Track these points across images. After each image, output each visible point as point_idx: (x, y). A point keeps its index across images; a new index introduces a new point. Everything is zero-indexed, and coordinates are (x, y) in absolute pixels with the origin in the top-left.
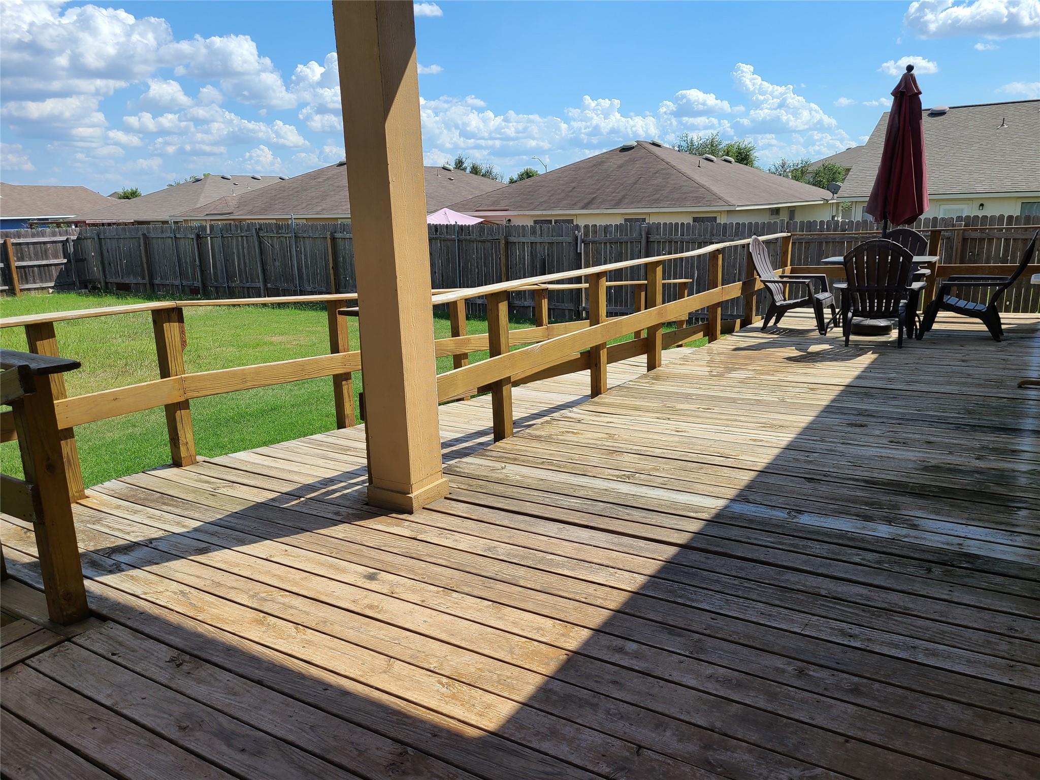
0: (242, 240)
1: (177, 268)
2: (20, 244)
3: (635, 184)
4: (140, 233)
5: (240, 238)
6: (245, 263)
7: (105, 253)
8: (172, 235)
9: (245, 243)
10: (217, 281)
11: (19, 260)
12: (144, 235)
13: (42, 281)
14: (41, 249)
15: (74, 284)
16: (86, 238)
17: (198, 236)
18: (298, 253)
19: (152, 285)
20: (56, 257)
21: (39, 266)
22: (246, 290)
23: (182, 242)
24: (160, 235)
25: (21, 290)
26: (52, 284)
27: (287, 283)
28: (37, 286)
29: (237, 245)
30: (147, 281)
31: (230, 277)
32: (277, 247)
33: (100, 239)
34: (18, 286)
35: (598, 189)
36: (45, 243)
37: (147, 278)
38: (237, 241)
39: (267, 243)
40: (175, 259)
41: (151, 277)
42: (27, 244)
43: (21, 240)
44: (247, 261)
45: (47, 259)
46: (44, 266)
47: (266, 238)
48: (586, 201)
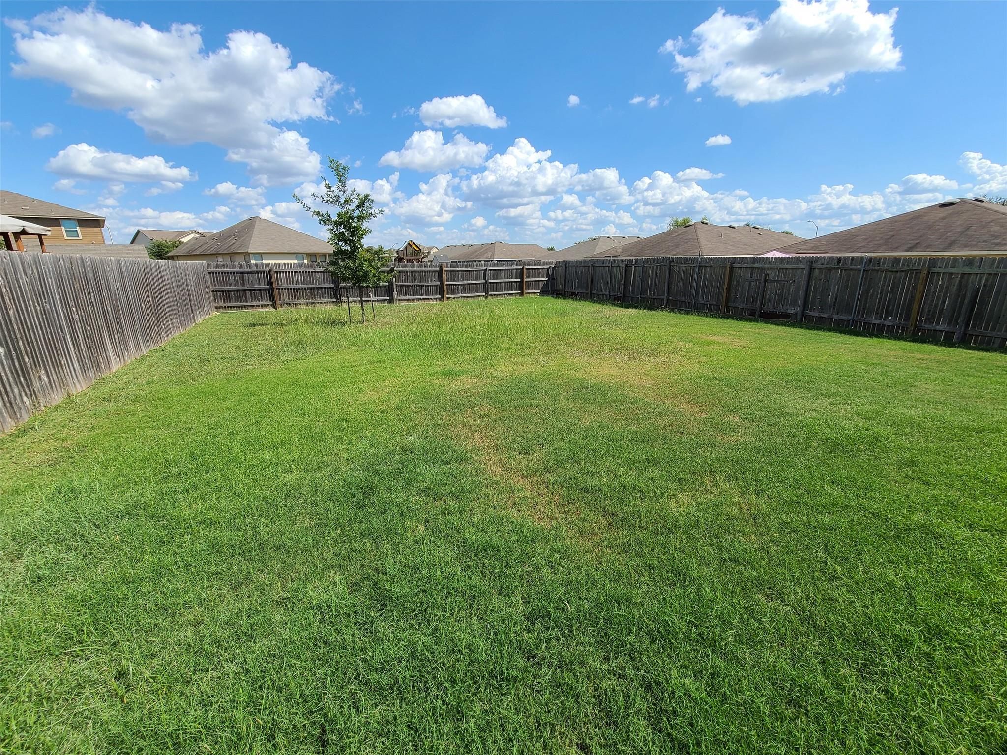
0: (657, 269)
1: (609, 285)
2: (529, 269)
3: (965, 231)
4: (590, 264)
5: (655, 267)
6: (655, 283)
7: (567, 275)
8: (610, 265)
9: (659, 270)
10: (633, 293)
11: (527, 278)
12: (592, 265)
13: (535, 289)
14: (537, 273)
15: (549, 292)
16: (558, 267)
17: (627, 266)
18: (699, 277)
19: (591, 294)
20: (543, 277)
21: (535, 281)
22: (652, 300)
23: (615, 269)
24: (602, 265)
25: (526, 293)
26: (539, 291)
27: (685, 297)
28: (533, 291)
29: (653, 272)
30: (589, 291)
31: (643, 291)
32: (682, 273)
33: (566, 267)
34: (525, 291)
35: (921, 236)
36: (539, 269)
37: (589, 290)
38: (653, 269)
39: (676, 270)
40: (609, 279)
41: (591, 290)
42: (532, 269)
43: (530, 267)
44: (657, 282)
45: (539, 277)
46: (537, 281)
47: (675, 267)
48: (909, 245)
